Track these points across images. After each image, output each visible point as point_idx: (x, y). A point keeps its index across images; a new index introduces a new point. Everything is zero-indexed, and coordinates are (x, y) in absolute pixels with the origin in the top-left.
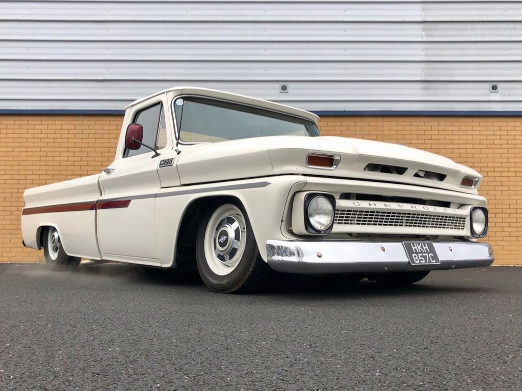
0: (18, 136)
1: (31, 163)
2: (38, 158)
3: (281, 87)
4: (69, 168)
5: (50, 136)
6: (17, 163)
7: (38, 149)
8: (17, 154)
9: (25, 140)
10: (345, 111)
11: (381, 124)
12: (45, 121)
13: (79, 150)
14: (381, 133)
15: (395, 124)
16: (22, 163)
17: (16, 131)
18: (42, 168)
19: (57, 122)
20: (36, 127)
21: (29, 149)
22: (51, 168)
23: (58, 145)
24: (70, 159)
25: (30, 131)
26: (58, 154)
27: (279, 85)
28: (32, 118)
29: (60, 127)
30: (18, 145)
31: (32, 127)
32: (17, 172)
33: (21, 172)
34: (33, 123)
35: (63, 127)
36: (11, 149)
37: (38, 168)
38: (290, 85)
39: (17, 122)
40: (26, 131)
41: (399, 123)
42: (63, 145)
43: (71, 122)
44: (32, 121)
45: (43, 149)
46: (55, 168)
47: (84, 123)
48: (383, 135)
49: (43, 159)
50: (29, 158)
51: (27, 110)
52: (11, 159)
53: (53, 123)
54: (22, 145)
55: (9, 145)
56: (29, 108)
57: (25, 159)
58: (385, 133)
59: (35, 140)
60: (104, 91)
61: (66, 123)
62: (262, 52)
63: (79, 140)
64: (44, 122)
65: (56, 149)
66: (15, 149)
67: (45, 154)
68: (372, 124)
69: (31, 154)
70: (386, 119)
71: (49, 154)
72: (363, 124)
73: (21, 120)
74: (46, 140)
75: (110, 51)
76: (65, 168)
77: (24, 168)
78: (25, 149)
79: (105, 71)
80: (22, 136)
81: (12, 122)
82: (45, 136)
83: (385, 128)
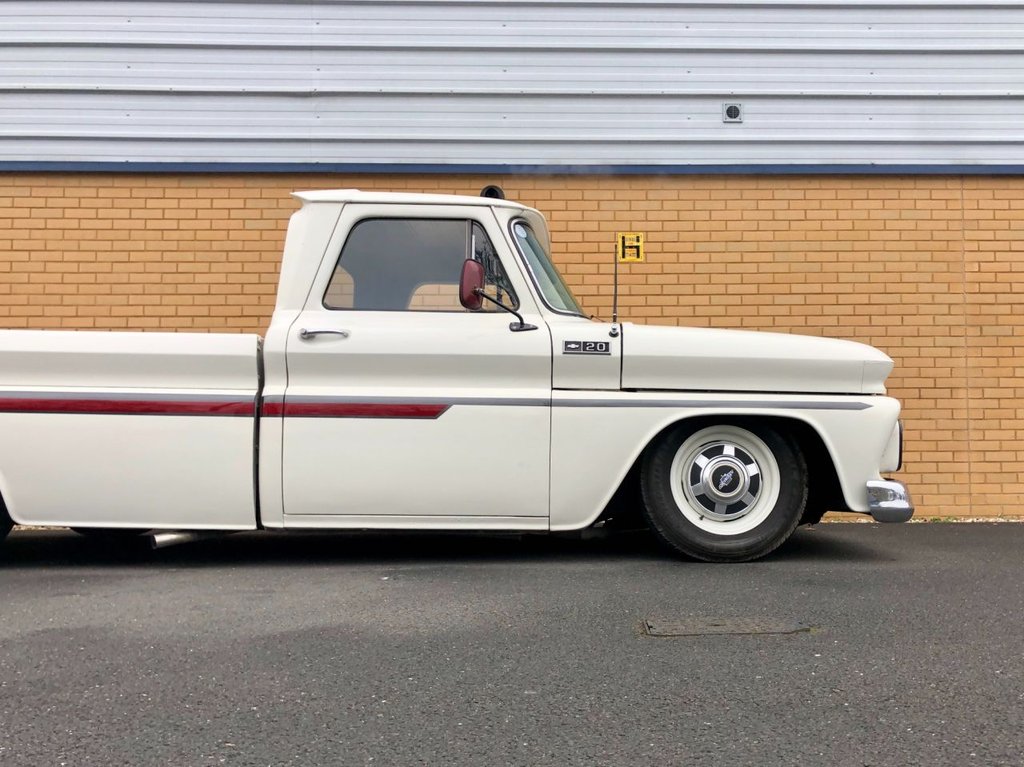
0: (107, 224)
1: (138, 289)
2: (156, 278)
3: (725, 110)
4: (232, 300)
5: (183, 225)
6: (105, 289)
7: (157, 256)
8: (106, 267)
9: (124, 235)
10: (873, 165)
11: (957, 194)
12: (172, 189)
13: (255, 256)
14: (957, 215)
15: (989, 194)
16: (117, 289)
17: (102, 213)
18: (166, 300)
19: (202, 193)
20: (151, 203)
21: (134, 256)
22: (188, 300)
23: (205, 245)
24: (232, 278)
25: (136, 214)
26: (204, 267)
27: (720, 107)
28: (140, 182)
29: (207, 203)
30: (107, 245)
31: (141, 203)
32: (104, 311)
33: (116, 311)
34: (144, 193)
35: (217, 203)
36: (91, 256)
37: (156, 299)
38: (745, 107)
39: (103, 192)
40: (125, 213)
41: (999, 194)
42: (216, 246)
43: (234, 193)
44: (141, 189)
45: (168, 256)
46: (199, 300)
47: (266, 193)
48: (962, 220)
49: (168, 278)
50: (134, 278)
51: (127, 163)
52: (91, 278)
53: (192, 193)
54: (118, 245)
55: (84, 245)
56: (131, 160)
57: (124, 278)
58: (968, 215)
59: (150, 235)
60: (311, 119)
61: (224, 193)
62: (681, 29)
63: (256, 235)
64: (169, 193)
65: (200, 256)
66: (101, 256)
67: (172, 267)
68: (936, 194)
69: (140, 267)
70: (969, 184)
71: (182, 267)
72: (915, 194)
73: (112, 187)
74: (175, 235)
75: (324, 26)
76: (221, 300)
77: (123, 300)
78: (123, 256)
79: (315, 73)
80: (117, 224)
81: (92, 192)
82: (173, 225)
83: (968, 205)
